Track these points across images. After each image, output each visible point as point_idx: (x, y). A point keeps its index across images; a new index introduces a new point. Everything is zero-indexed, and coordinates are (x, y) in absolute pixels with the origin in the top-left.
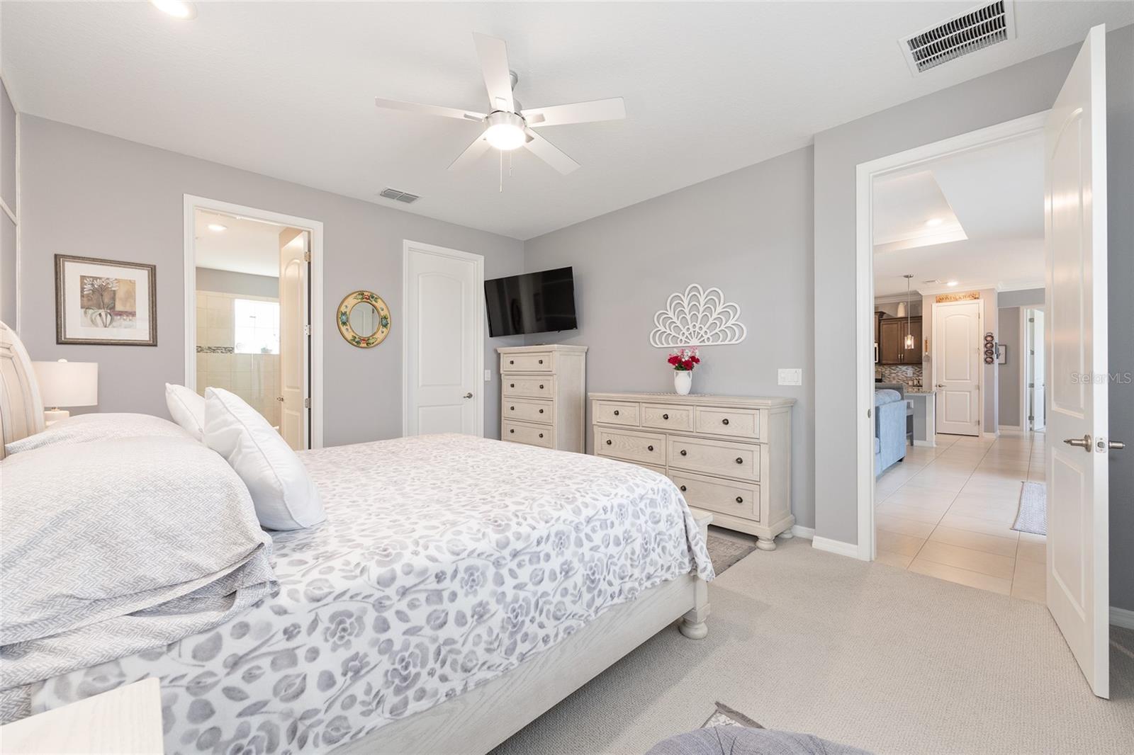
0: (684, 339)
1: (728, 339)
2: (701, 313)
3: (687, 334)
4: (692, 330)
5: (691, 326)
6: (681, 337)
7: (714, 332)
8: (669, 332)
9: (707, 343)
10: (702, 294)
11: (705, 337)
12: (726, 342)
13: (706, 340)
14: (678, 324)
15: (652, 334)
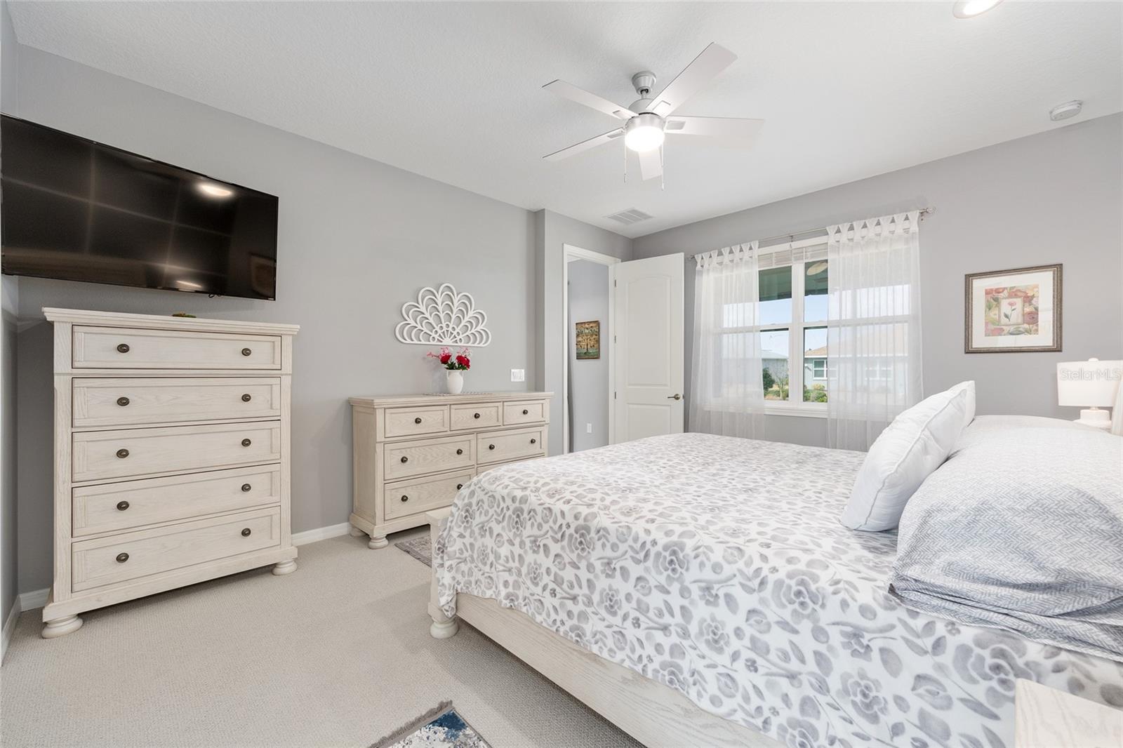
0: (437, 337)
1: (478, 342)
2: (454, 313)
3: (440, 332)
4: (445, 329)
5: (444, 325)
6: (433, 335)
7: (466, 334)
8: (420, 327)
9: (459, 344)
10: (456, 295)
11: (458, 338)
12: (476, 345)
13: (458, 341)
14: (431, 320)
15: (399, 326)
